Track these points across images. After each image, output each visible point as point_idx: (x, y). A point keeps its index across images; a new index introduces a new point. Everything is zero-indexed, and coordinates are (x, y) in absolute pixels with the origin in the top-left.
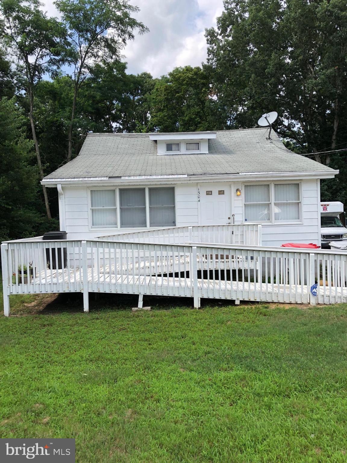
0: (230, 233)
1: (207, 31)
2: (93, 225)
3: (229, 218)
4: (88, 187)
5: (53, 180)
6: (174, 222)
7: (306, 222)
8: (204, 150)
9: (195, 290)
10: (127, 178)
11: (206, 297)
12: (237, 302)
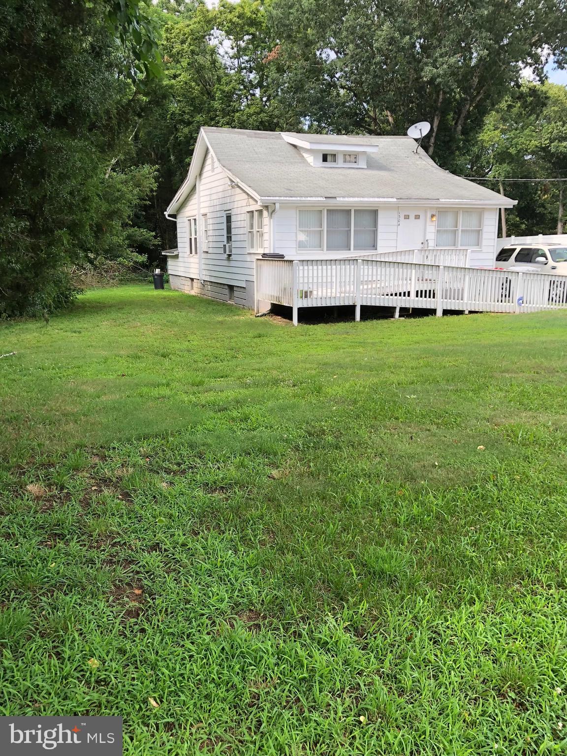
0: (422, 256)
2: (299, 247)
3: (422, 243)
4: (297, 207)
5: (272, 198)
6: (374, 246)
7: (484, 249)
8: (362, 164)
9: (439, 304)
10: (341, 199)
11: (445, 308)
12: (467, 312)
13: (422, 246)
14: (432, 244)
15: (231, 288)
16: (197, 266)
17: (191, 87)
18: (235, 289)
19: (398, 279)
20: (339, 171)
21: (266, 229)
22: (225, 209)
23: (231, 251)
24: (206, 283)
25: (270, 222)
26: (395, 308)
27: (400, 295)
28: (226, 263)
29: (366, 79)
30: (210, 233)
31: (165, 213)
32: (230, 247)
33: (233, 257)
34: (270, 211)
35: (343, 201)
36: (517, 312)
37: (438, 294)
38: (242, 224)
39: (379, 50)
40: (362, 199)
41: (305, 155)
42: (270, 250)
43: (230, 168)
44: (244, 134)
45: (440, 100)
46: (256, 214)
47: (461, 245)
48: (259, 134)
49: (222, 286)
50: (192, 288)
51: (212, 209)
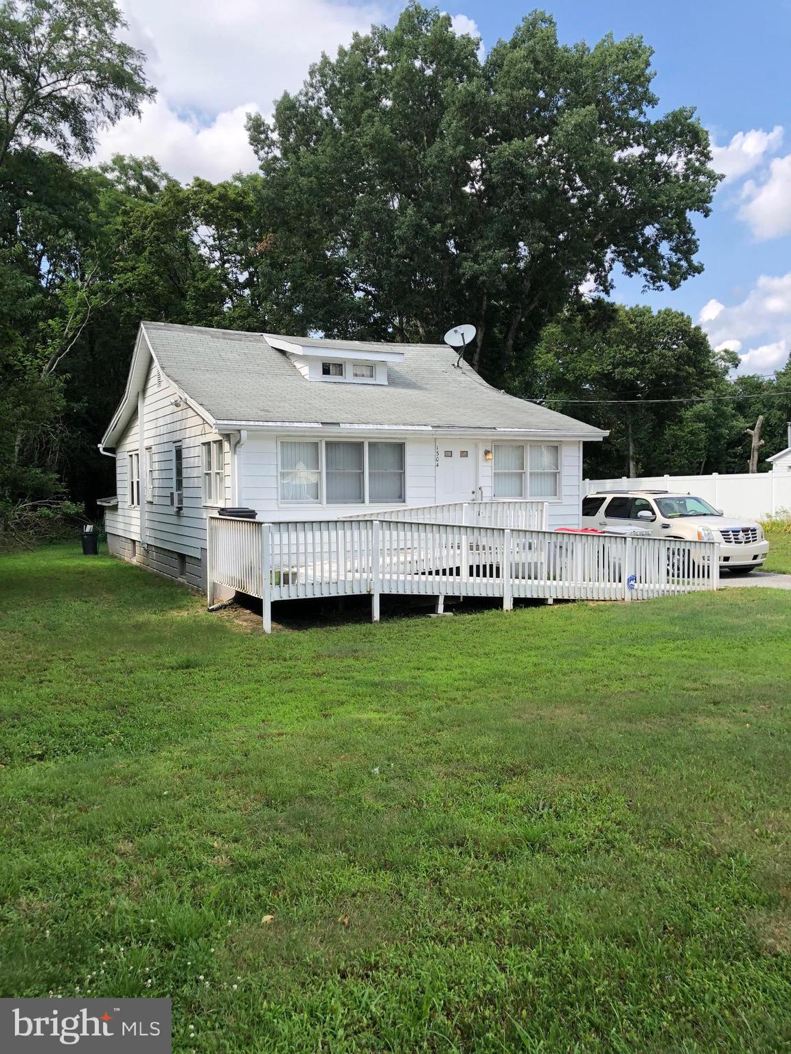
0: (476, 514)
1: (250, 119)
2: (283, 498)
3: (473, 493)
4: (277, 437)
5: (234, 422)
6: (400, 497)
7: (565, 500)
8: (381, 378)
9: (506, 588)
10: (348, 426)
11: (516, 596)
12: (550, 601)
13: (473, 496)
14: (487, 493)
15: (182, 557)
16: (138, 522)
17: (152, 282)
18: (187, 560)
19: (440, 546)
20: (348, 387)
21: (228, 470)
22: (174, 439)
23: (181, 501)
24: (150, 548)
25: (233, 460)
26: (437, 597)
27: (444, 574)
28: (174, 520)
29: (387, 276)
30: (156, 475)
31: (99, 445)
32: (180, 495)
33: (184, 512)
34: (233, 441)
35: (351, 429)
36: (628, 598)
37: (505, 572)
38: (196, 462)
39: (403, 240)
40: (379, 427)
41: (298, 365)
42: (234, 502)
43: (176, 378)
44: (207, 333)
45: (484, 307)
46: (214, 447)
47: (531, 496)
48: (230, 334)
49: (170, 554)
50: (134, 555)
51: (158, 440)
